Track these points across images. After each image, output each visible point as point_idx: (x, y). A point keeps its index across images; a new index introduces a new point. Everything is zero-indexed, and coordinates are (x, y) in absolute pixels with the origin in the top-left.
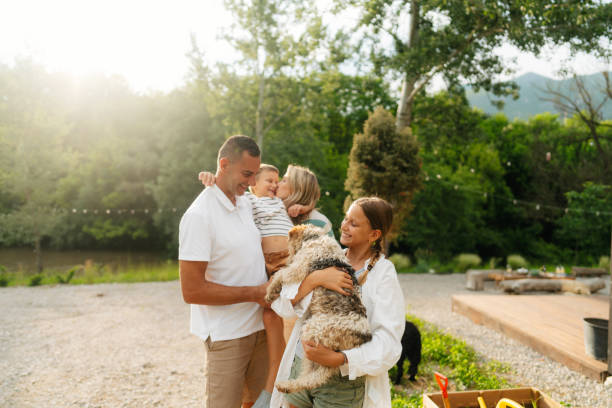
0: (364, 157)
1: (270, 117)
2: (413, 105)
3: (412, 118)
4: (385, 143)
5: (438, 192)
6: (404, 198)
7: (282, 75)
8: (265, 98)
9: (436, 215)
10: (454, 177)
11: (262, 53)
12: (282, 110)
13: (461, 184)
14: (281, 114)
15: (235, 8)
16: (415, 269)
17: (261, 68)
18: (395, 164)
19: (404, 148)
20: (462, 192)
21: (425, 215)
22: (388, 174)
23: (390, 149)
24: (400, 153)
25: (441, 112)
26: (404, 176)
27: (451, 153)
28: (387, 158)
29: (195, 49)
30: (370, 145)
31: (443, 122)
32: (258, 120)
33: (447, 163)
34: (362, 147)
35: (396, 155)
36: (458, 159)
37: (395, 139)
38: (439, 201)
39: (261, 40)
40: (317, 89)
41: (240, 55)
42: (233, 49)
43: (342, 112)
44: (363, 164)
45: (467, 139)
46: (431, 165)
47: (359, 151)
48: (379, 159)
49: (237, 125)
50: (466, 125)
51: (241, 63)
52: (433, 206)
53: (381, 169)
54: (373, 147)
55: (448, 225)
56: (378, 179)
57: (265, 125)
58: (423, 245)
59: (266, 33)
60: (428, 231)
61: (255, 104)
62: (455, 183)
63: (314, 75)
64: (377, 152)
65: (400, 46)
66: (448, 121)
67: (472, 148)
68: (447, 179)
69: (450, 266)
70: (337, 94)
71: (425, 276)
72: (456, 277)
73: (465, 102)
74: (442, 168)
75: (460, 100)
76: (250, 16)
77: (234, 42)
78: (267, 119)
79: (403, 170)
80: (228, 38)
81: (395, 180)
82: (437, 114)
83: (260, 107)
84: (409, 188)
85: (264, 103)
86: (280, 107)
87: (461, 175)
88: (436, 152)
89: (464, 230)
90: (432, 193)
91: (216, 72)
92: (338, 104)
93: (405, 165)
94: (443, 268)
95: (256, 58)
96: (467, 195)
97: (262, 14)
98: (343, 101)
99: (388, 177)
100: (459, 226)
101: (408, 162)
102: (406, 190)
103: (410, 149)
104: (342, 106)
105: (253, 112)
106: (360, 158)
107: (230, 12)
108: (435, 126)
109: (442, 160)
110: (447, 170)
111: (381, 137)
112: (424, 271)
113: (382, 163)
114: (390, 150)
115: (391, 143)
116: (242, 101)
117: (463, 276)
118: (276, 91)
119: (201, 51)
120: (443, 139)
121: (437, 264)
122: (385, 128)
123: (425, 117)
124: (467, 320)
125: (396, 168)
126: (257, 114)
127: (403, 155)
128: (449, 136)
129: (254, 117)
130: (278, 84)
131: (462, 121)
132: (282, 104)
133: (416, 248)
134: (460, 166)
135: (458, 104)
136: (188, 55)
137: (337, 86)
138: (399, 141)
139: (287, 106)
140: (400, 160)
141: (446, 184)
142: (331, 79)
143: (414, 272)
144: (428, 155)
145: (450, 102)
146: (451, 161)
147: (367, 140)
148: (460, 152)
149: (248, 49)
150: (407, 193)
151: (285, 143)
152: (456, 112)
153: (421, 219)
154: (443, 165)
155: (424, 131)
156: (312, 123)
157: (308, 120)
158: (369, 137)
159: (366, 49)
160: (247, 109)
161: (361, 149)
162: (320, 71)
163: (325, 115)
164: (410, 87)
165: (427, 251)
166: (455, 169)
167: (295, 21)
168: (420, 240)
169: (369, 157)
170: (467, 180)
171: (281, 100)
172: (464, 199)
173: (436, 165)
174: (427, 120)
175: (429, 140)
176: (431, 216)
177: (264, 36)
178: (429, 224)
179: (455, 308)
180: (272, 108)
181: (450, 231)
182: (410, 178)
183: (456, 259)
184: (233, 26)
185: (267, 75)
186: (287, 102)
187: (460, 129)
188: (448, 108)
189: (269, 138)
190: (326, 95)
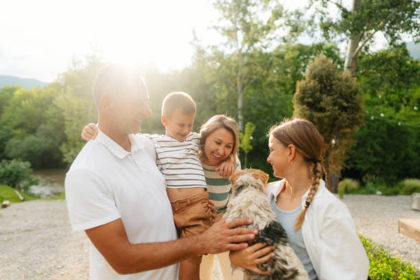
0: (306, 100)
1: (247, 80)
2: (358, 60)
3: (357, 70)
4: (326, 87)
5: (383, 128)
6: (344, 135)
7: (255, 50)
8: (243, 67)
9: (381, 146)
10: (398, 116)
11: (240, 35)
12: (256, 74)
13: (404, 121)
14: (255, 77)
15: (221, 7)
16: (364, 191)
17: (240, 46)
18: (335, 104)
19: (344, 90)
20: (405, 127)
21: (372, 147)
22: (328, 114)
23: (330, 91)
24: (340, 94)
25: (383, 63)
26: (344, 115)
27: (394, 97)
28: (327, 99)
29: (196, 38)
30: (311, 89)
31: (386, 71)
32: (239, 83)
33: (391, 105)
34: (304, 91)
35: (336, 96)
36: (401, 101)
37: (334, 82)
38: (384, 135)
39: (239, 26)
40: (281, 57)
41: (225, 39)
42: (221, 36)
43: (302, 73)
44: (305, 106)
45: (408, 83)
46: (376, 107)
47: (301, 95)
48: (320, 100)
49: (224, 87)
50: (408, 72)
51: (226, 44)
52: (379, 140)
53: (322, 110)
54: (314, 90)
55: (394, 154)
56: (320, 119)
57: (244, 86)
58: (371, 171)
59: (243, 20)
60: (375, 159)
61: (237, 72)
62: (399, 120)
63: (280, 47)
64: (318, 94)
65: (345, 13)
66: (390, 69)
67: (413, 92)
68: (391, 118)
69: (396, 188)
70: (298, 60)
71: (372, 197)
72: (402, 198)
73: (406, 53)
74: (386, 109)
75: (401, 52)
76: (230, 10)
77: (220, 30)
78: (245, 81)
79: (344, 109)
80: (216, 28)
81: (335, 119)
82: (380, 65)
83: (239, 74)
84: (350, 126)
85: (243, 71)
86: (255, 72)
87: (403, 114)
88: (380, 96)
89: (408, 157)
90: (378, 129)
91: (210, 52)
92: (298, 67)
93: (345, 104)
94: (390, 190)
95: (236, 39)
96: (410, 130)
97: (239, 7)
98: (303, 65)
99: (329, 117)
100: (403, 155)
101: (348, 102)
102: (346, 127)
103: (349, 91)
104: (302, 68)
105: (235, 77)
106: (302, 100)
107: (217, 10)
108: (379, 75)
109: (386, 102)
110: (391, 111)
111: (321, 81)
112: (372, 193)
113: (322, 104)
114: (329, 93)
115: (331, 85)
116: (228, 70)
117: (408, 197)
118: (252, 61)
119: (199, 39)
120: (386, 85)
121: (384, 187)
122: (324, 73)
123: (369, 69)
124: (414, 242)
125: (336, 108)
126: (238, 78)
127: (342, 96)
128: (392, 83)
129: (236, 81)
130: (252, 56)
131: (403, 68)
132: (255, 70)
133: (365, 174)
134: (403, 106)
135: (399, 55)
136: (191, 43)
137: (297, 53)
138: (339, 83)
139: (259, 72)
140: (339, 100)
141: (390, 122)
142: (291, 48)
143: (363, 194)
144: (374, 100)
145: (392, 54)
146: (394, 103)
147: (309, 85)
148: (403, 96)
149: (230, 33)
150: (348, 130)
151: (258, 98)
152: (398, 61)
153: (369, 150)
154: (387, 107)
155: (368, 80)
156: (278, 82)
157: (276, 80)
158: (310, 82)
159: (317, 21)
160: (230, 76)
161: (303, 93)
162: (283, 44)
163: (289, 76)
164: (355, 45)
165: (374, 177)
166: (398, 109)
167: (263, 10)
168: (368, 166)
169: (310, 100)
170: (410, 118)
171: (255, 67)
172: (408, 133)
173: (381, 107)
174: (371, 70)
175: (374, 87)
176: (378, 148)
177: (241, 23)
178: (376, 154)
179: (402, 229)
180: (248, 73)
181: (395, 159)
182: (350, 116)
183: (401, 183)
184: (220, 19)
185: (244, 50)
186: (259, 69)
187: (402, 75)
188: (389, 60)
189: (248, 96)
190: (289, 60)
